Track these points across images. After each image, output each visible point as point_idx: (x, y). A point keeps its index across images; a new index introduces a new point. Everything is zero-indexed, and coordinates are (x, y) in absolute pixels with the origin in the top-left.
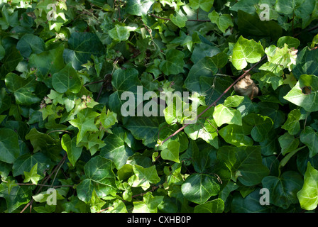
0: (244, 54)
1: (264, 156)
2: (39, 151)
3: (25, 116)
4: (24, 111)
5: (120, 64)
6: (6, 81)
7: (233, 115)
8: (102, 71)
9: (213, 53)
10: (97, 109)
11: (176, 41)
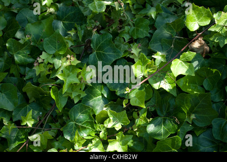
0: (196, 18)
1: (214, 103)
2: (34, 101)
3: (22, 73)
4: (22, 70)
5: (98, 31)
6: (7, 45)
7: (187, 67)
8: (84, 37)
9: (171, 20)
10: (79, 67)
11: (143, 12)
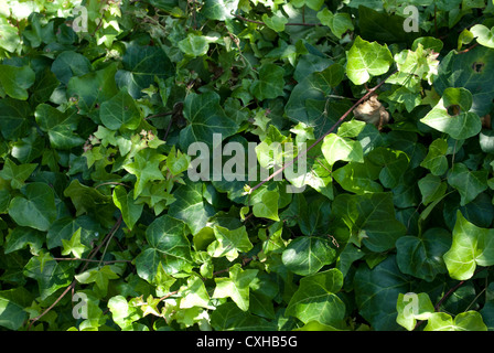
0: (364, 63)
1: (399, 209)
2: (84, 214)
3: (64, 164)
4: (62, 158)
5: (195, 89)
6: (36, 115)
7: (351, 148)
8: (171, 99)
9: (322, 67)
10: (163, 151)
11: (273, 54)
